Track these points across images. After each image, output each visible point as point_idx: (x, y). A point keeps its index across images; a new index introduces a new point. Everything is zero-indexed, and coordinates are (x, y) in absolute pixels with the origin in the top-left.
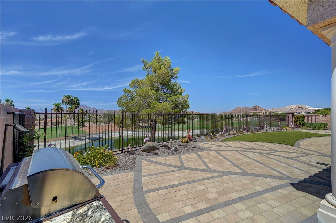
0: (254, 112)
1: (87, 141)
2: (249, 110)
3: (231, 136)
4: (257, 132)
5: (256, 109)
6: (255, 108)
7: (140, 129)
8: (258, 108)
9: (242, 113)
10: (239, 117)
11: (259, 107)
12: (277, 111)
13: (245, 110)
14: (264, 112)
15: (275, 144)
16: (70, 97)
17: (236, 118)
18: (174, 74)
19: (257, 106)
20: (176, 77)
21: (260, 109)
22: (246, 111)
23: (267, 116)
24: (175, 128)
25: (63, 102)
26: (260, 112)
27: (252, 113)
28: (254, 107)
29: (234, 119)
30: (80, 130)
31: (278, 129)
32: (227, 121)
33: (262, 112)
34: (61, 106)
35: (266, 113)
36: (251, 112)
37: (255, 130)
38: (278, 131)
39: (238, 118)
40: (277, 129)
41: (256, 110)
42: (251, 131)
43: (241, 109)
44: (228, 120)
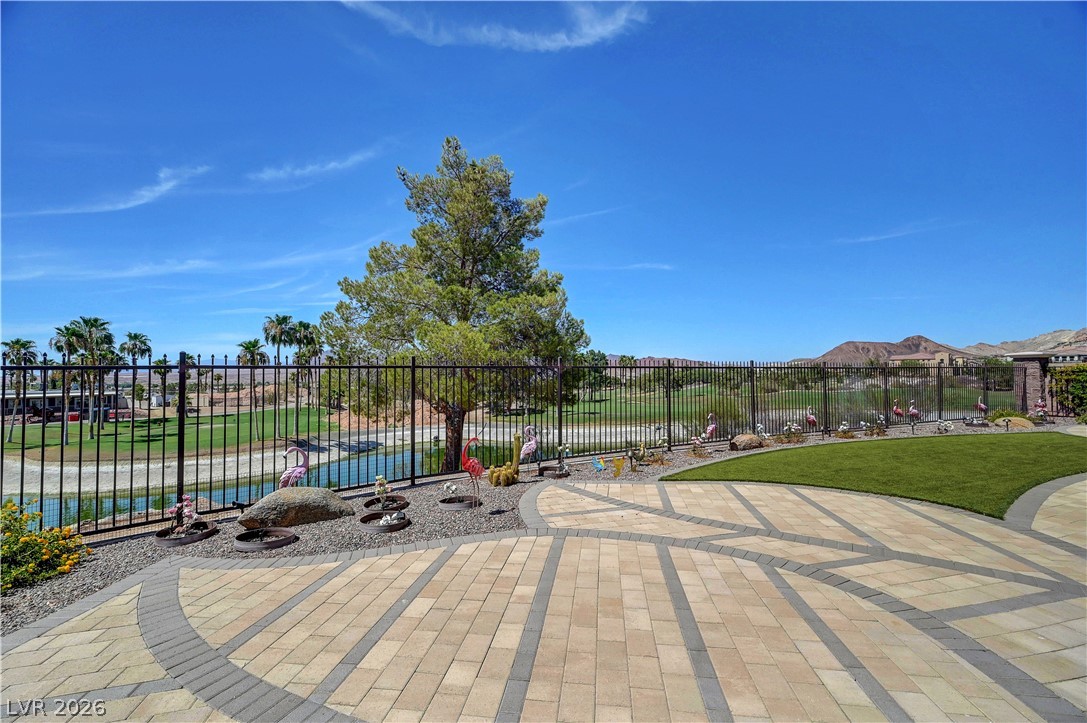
0: (903, 357)
1: (334, 456)
2: (889, 352)
3: (735, 454)
4: (872, 435)
5: (917, 346)
6: (913, 344)
7: (500, 418)
8: (923, 344)
9: (861, 361)
10: (848, 376)
11: (927, 340)
12: (998, 353)
13: (872, 352)
14: (945, 356)
15: (904, 502)
16: (284, 320)
17: (840, 380)
18: (527, 220)
19: (920, 337)
20: (537, 232)
21: (931, 348)
22: (878, 356)
23: (956, 371)
24: (613, 416)
25: (267, 339)
26: (929, 356)
27: (898, 363)
28: (907, 339)
29: (832, 383)
30: (325, 419)
31: (971, 424)
32: (800, 390)
33: (938, 357)
34: (262, 350)
35: (951, 360)
36: (893, 357)
37: (860, 429)
38: (970, 431)
39: (846, 381)
40: (967, 425)
41: (917, 351)
42: (844, 432)
43: (857, 348)
44: (807, 388)
